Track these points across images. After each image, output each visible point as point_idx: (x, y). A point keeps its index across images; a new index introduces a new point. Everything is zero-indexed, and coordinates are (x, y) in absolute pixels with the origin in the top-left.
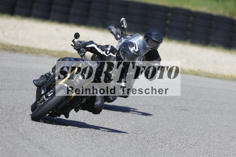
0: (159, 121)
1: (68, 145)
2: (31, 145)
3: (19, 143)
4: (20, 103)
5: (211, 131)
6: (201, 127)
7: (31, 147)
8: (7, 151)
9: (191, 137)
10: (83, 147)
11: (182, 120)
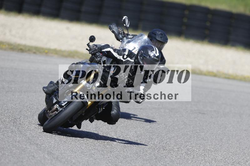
0: (175, 125)
1: (79, 151)
2: (39, 151)
3: (26, 148)
4: (28, 106)
5: (230, 136)
6: (219, 132)
7: (39, 153)
8: (13, 156)
9: (209, 142)
10: (94, 152)
11: (199, 124)
